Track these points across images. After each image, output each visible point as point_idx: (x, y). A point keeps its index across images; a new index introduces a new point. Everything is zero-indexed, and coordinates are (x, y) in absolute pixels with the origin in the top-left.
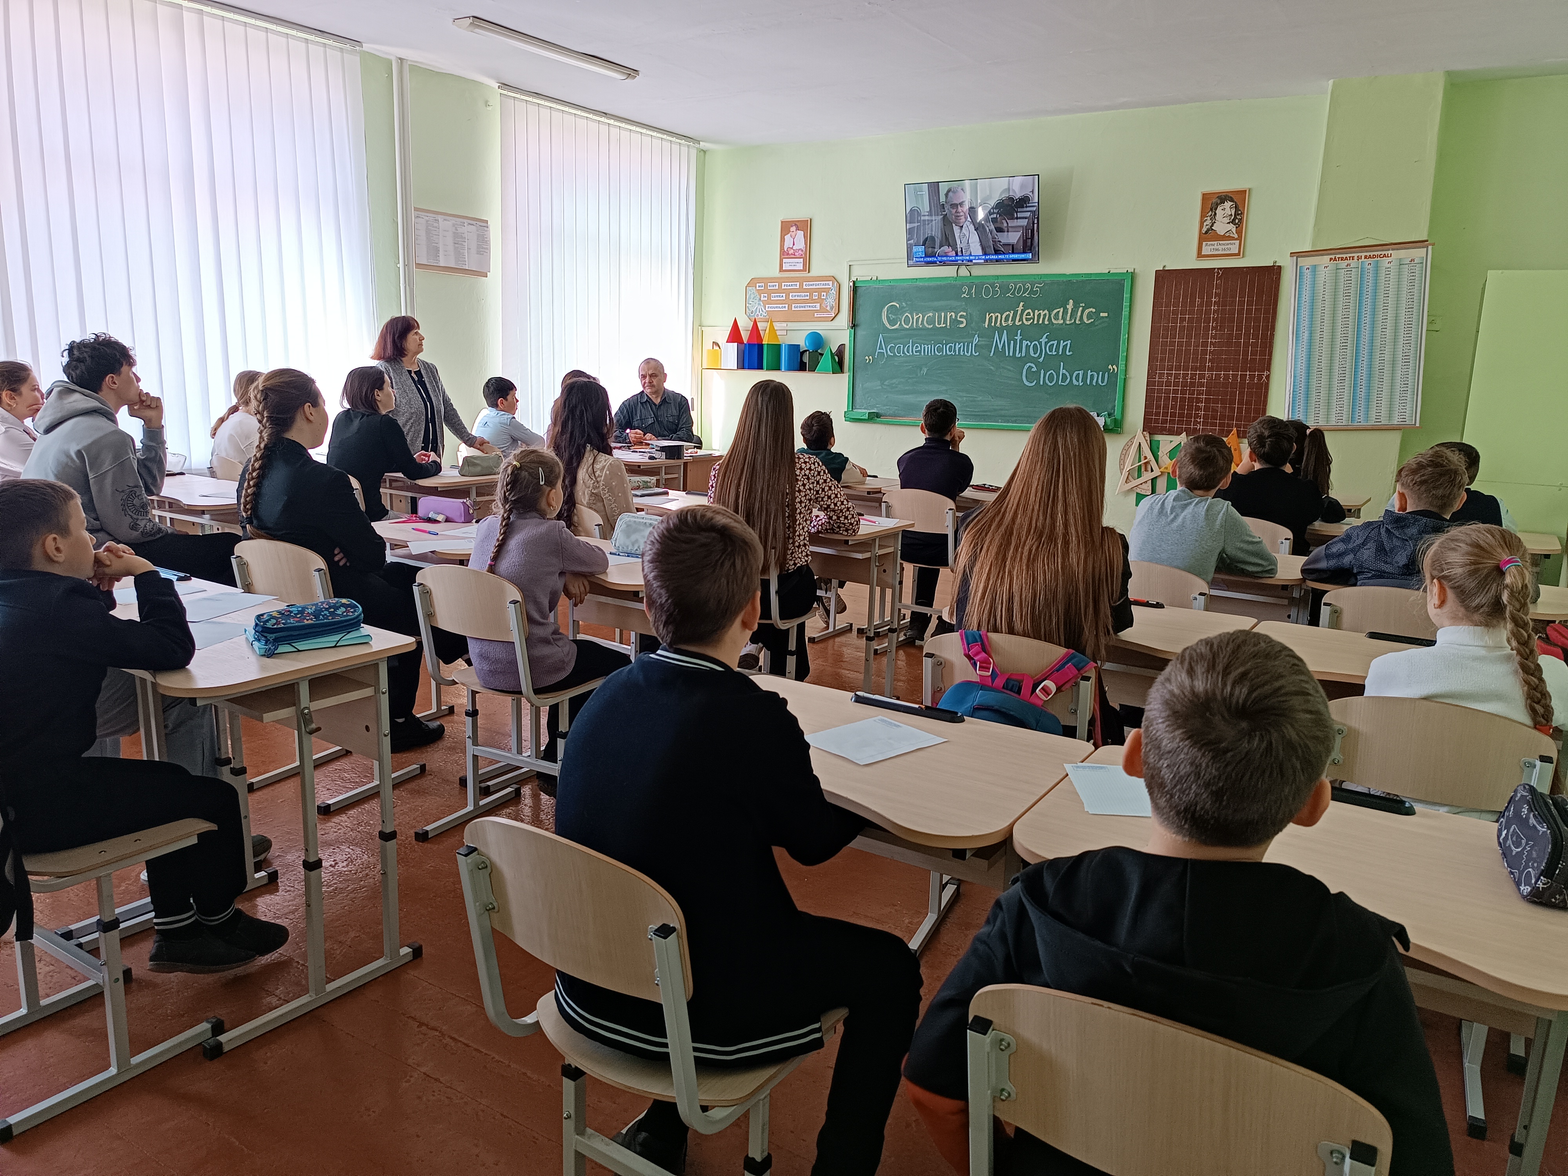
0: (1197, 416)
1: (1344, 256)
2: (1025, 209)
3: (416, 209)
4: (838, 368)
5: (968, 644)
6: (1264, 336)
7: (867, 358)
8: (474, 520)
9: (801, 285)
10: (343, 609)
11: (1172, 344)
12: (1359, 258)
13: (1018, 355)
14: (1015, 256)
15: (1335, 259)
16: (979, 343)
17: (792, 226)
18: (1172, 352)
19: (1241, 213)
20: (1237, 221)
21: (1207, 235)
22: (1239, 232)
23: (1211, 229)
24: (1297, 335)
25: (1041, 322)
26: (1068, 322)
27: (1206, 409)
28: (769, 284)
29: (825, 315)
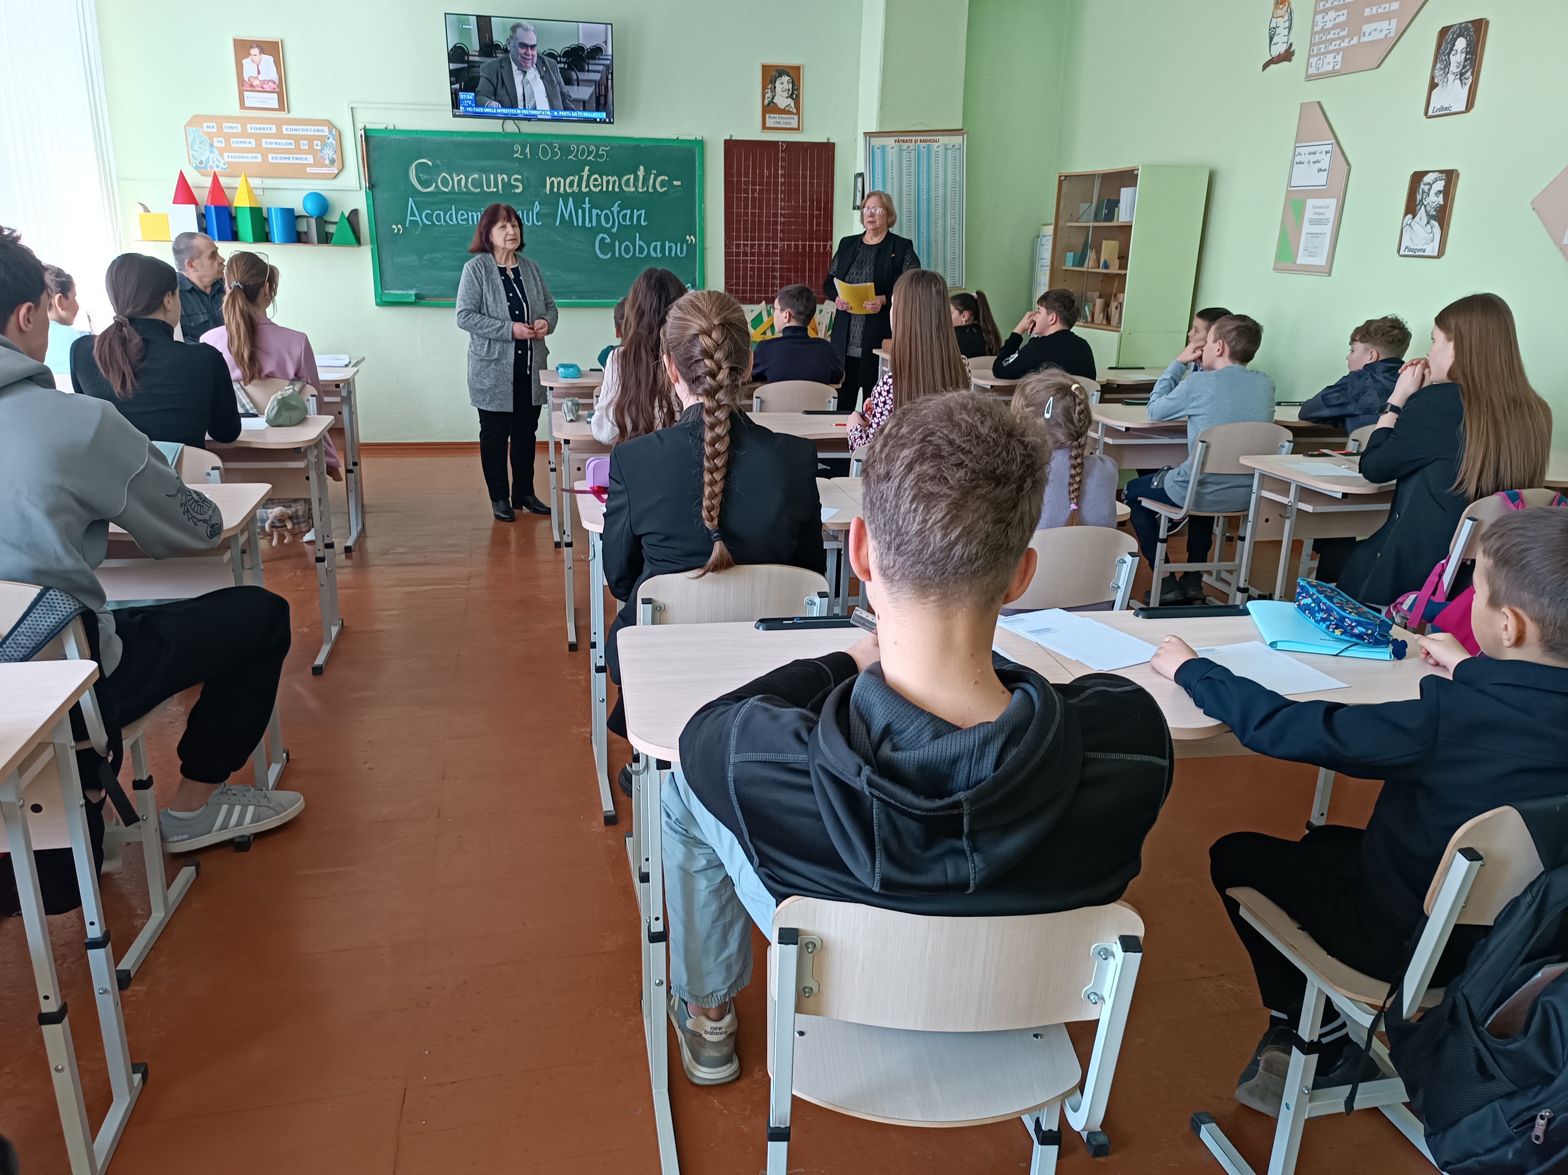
0: (773, 285)
1: (905, 138)
2: (597, 62)
4: (354, 239)
6: (826, 208)
7: (394, 226)
9: (279, 129)
11: (746, 214)
12: (916, 141)
13: (588, 224)
14: (586, 114)
15: (899, 142)
16: (541, 211)
17: (253, 48)
18: (746, 222)
19: (798, 89)
20: (794, 96)
21: (769, 108)
23: (772, 102)
25: (610, 189)
26: (640, 190)
28: (224, 125)
29: (324, 170)
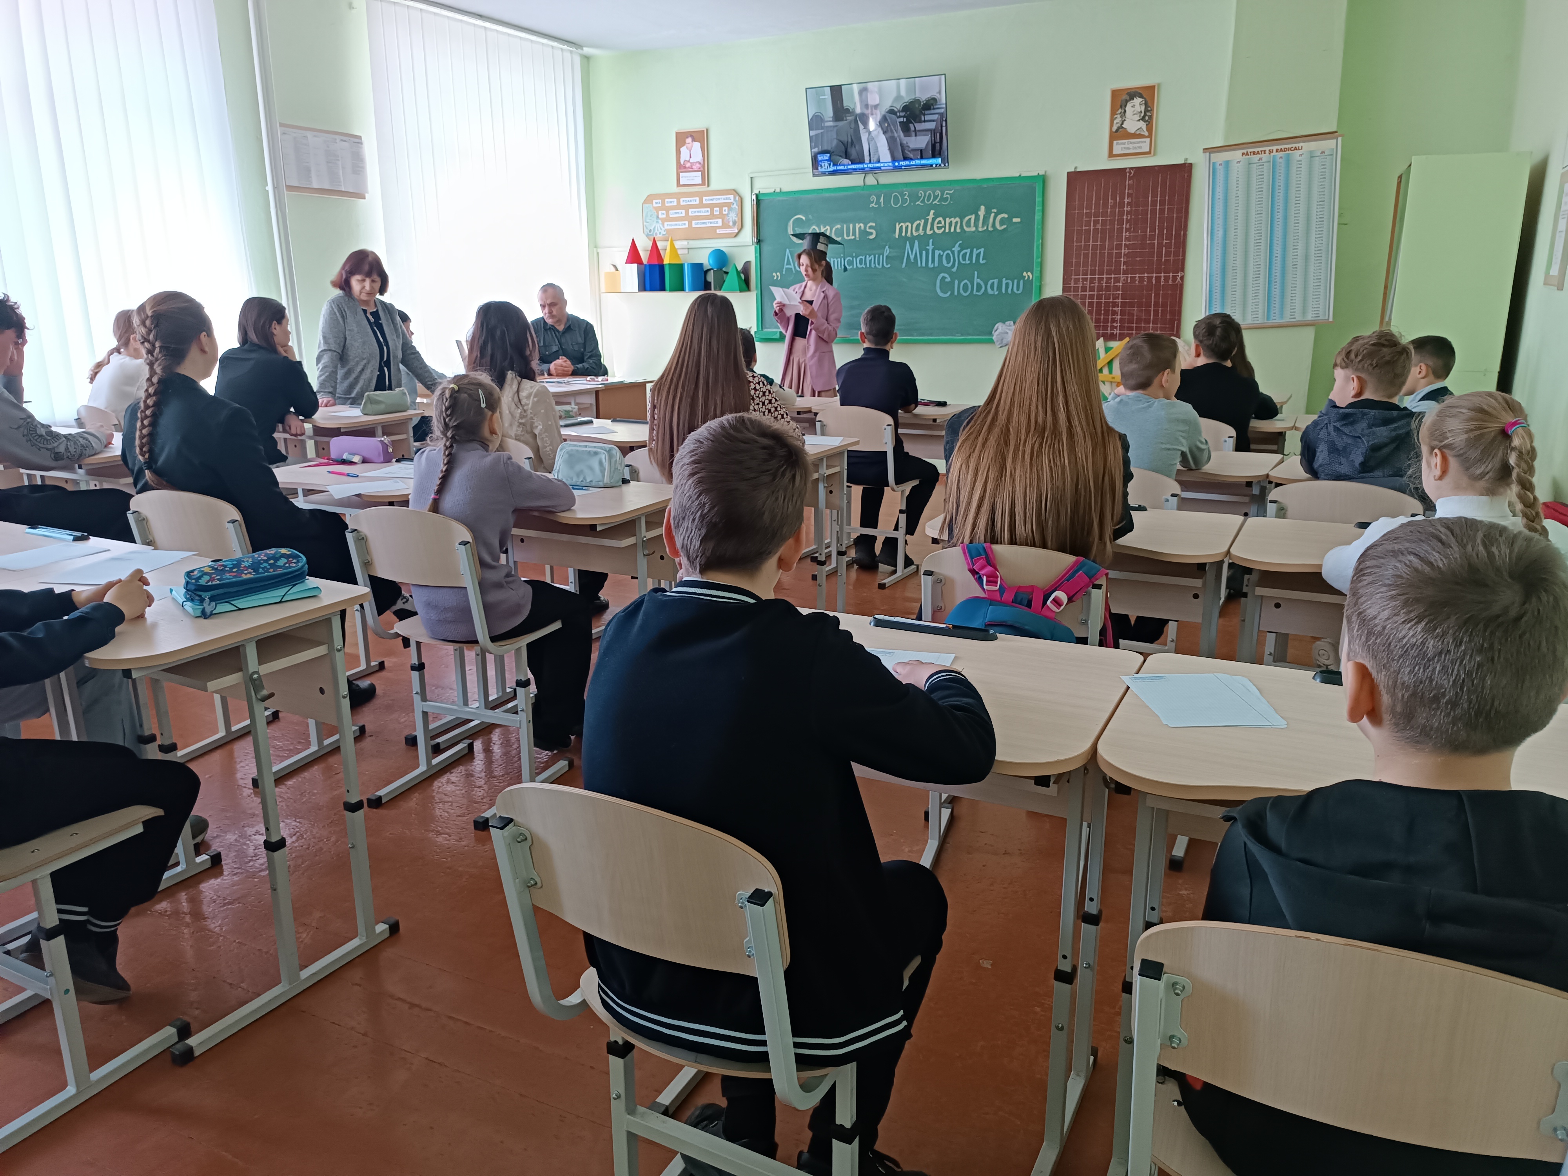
0: (1113, 321)
1: (1256, 150)
2: (932, 111)
3: (282, 125)
4: (744, 286)
5: (972, 559)
6: (1178, 235)
7: (774, 274)
8: (394, 460)
9: (701, 200)
10: (285, 560)
11: (1087, 247)
12: (1271, 152)
13: (930, 265)
14: (923, 162)
15: (1247, 154)
16: (890, 255)
17: (687, 138)
18: (1086, 256)
19: (1151, 110)
20: (1147, 118)
21: (1118, 134)
22: (1150, 128)
23: (1121, 127)
24: (1212, 234)
25: (952, 230)
26: (980, 229)
27: (1123, 313)
28: (666, 200)
29: (728, 231)
